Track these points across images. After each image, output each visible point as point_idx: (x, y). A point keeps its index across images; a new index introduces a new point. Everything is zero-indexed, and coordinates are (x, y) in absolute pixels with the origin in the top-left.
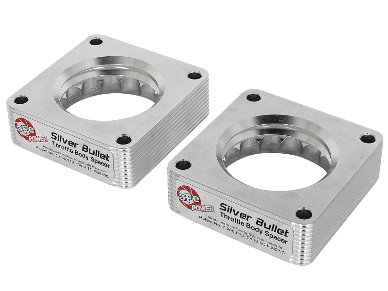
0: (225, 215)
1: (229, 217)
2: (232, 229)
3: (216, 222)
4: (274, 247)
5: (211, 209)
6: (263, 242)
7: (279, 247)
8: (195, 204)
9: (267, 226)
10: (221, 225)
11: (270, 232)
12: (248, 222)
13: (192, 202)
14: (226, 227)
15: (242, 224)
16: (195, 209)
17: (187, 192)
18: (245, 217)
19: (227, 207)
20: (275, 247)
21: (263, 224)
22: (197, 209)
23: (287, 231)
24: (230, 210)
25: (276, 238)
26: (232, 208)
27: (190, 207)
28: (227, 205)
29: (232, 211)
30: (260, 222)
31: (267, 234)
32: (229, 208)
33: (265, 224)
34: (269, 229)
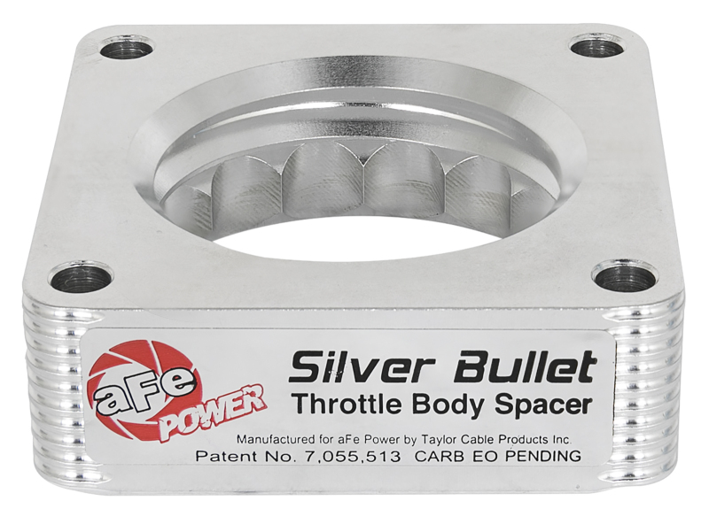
0: (313, 401)
1: (332, 402)
2: (348, 447)
3: (272, 448)
4: (535, 448)
5: (248, 400)
6: (485, 447)
7: (556, 439)
8: (176, 405)
9: (505, 370)
10: (298, 451)
11: (518, 390)
12: (418, 388)
13: (159, 403)
14: (319, 448)
15: (393, 406)
16: (175, 431)
17: (135, 367)
18: (406, 370)
19: (321, 362)
20: (540, 447)
21: (487, 367)
22: (182, 428)
23: (588, 354)
24: (338, 365)
25: (542, 406)
26: (344, 354)
27: (148, 433)
28: (320, 354)
29: (348, 366)
30: (474, 366)
31: (506, 405)
32: (330, 363)
33: (496, 362)
34: (513, 378)
